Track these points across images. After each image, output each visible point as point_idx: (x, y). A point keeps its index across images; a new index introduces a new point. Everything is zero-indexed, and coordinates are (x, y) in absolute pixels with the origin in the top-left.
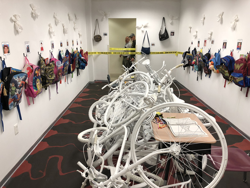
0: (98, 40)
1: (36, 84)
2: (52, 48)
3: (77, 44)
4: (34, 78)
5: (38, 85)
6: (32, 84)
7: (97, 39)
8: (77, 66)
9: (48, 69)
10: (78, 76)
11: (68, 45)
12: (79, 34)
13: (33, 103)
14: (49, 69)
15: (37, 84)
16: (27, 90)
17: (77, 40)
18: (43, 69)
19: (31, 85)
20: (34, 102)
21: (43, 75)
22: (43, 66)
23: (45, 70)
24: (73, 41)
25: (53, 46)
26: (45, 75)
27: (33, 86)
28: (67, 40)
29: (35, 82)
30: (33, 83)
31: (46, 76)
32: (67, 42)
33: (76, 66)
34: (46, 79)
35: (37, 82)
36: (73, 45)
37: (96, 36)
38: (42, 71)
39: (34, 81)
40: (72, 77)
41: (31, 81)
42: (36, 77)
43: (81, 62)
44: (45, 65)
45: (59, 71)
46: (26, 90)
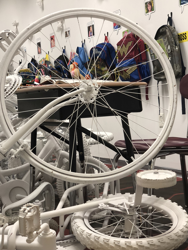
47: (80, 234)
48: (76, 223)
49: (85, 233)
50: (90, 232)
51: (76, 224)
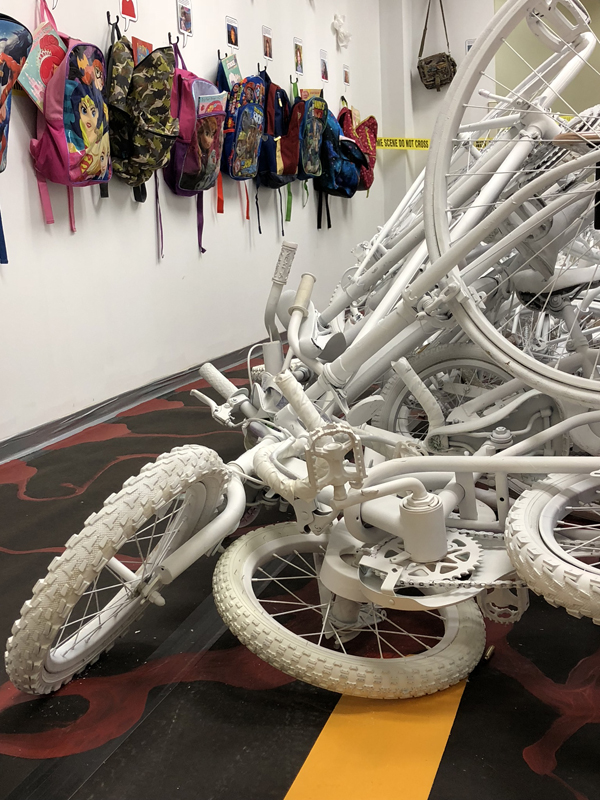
0: (438, 81)
1: (78, 118)
2: (180, 27)
3: (325, 75)
4: (71, 88)
5: (89, 125)
6: (60, 117)
7: (435, 74)
8: (314, 167)
9: (142, 82)
10: (319, 227)
11: (268, 53)
12: (336, 32)
13: (72, 230)
14: (149, 80)
15: (84, 119)
16: (40, 144)
17: (323, 53)
18: (122, 81)
19: (58, 120)
20: (77, 226)
21: (122, 107)
22: (120, 67)
23: (132, 87)
24: (298, 49)
25: (185, 19)
26: (131, 110)
27: (66, 126)
28: (265, 30)
29: (73, 106)
30: (65, 110)
31: (136, 114)
32: (267, 42)
33: (310, 167)
34: (135, 127)
35: (81, 111)
36: (299, 65)
37: (428, 61)
38: (118, 89)
39: (69, 103)
40: (288, 219)
41: (58, 102)
42: (77, 82)
43: (334, 154)
44: (132, 64)
45: (204, 124)
46: (35, 142)
47: (525, 565)
48: (517, 535)
49: (539, 561)
50: (555, 561)
51: (515, 537)
